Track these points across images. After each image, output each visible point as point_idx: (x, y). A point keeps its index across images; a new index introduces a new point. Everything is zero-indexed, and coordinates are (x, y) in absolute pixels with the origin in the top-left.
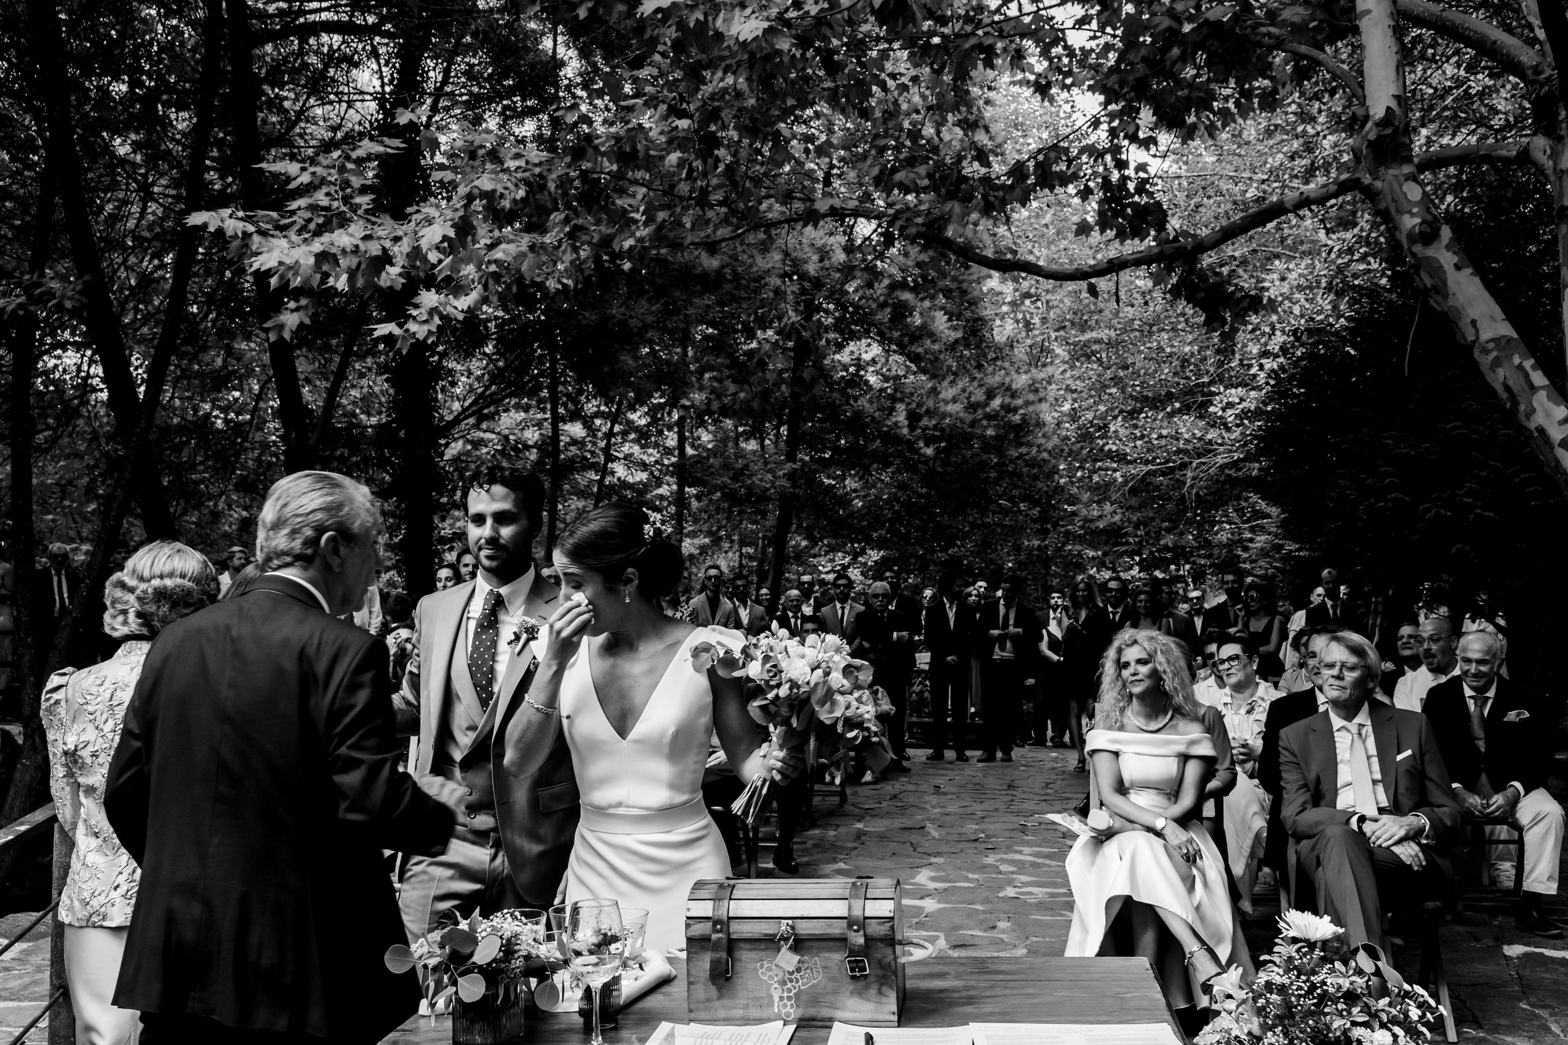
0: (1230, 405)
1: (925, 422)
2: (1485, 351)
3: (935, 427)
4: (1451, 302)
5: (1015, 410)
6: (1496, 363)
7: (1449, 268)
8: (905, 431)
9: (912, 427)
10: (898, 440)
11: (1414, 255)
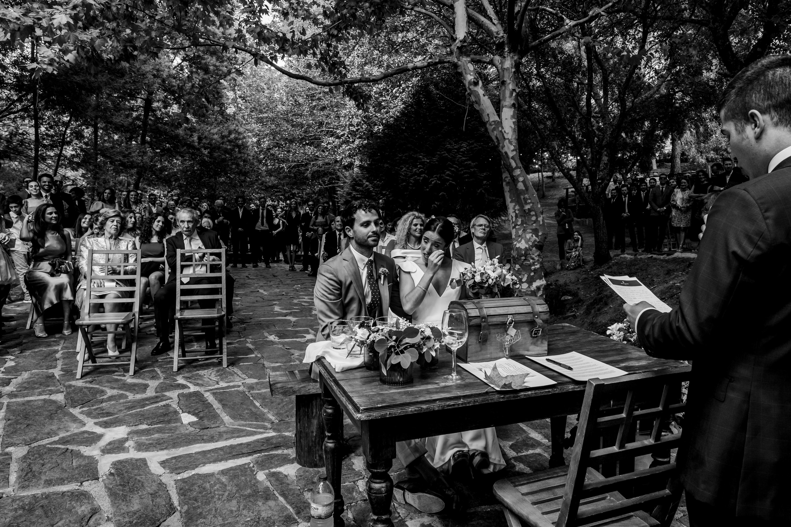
0: (329, 143)
1: (204, 141)
2: (491, 125)
3: (208, 144)
4: (481, 107)
5: (239, 139)
6: (494, 129)
7: (481, 95)
8: (196, 144)
9: (199, 143)
10: (194, 147)
11: (470, 89)
